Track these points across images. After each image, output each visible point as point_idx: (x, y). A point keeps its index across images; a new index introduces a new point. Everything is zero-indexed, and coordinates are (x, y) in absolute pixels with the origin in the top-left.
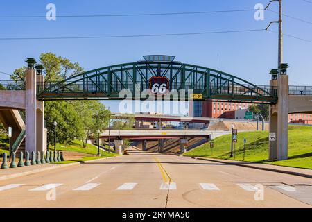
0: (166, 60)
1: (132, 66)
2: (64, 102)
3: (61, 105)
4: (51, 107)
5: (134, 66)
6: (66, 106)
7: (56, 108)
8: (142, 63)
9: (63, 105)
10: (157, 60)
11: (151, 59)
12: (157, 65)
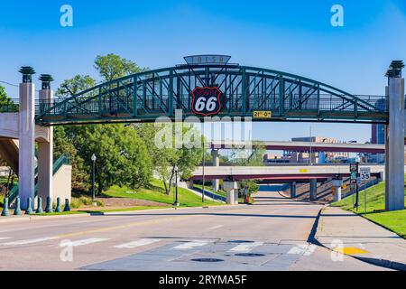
0: (217, 62)
1: (167, 73)
2: (122, 125)
3: (117, 130)
4: (102, 133)
5: (171, 73)
6: (124, 132)
7: (110, 135)
8: (182, 67)
9: (120, 131)
10: (203, 62)
11: (196, 62)
12: (204, 69)
